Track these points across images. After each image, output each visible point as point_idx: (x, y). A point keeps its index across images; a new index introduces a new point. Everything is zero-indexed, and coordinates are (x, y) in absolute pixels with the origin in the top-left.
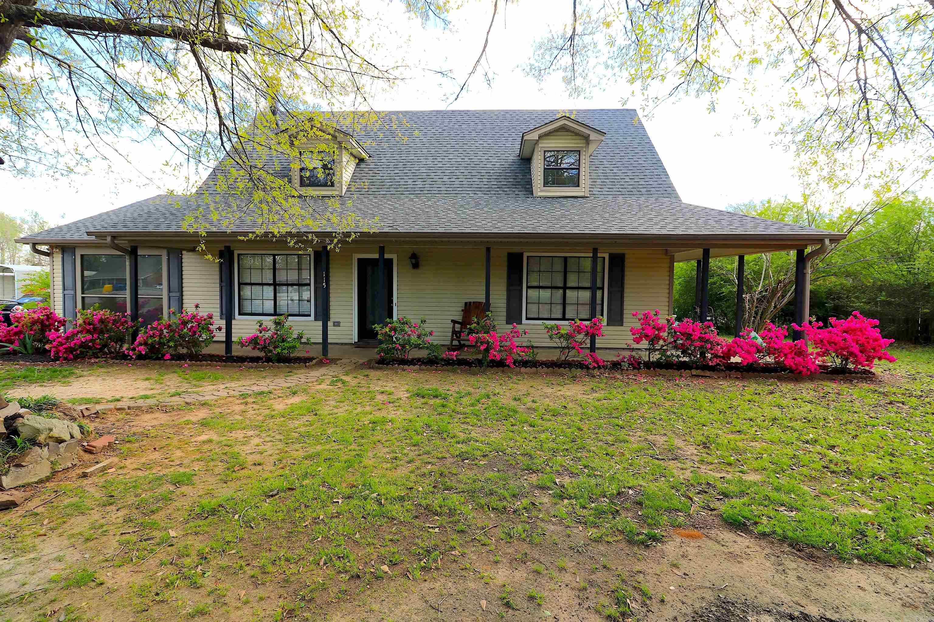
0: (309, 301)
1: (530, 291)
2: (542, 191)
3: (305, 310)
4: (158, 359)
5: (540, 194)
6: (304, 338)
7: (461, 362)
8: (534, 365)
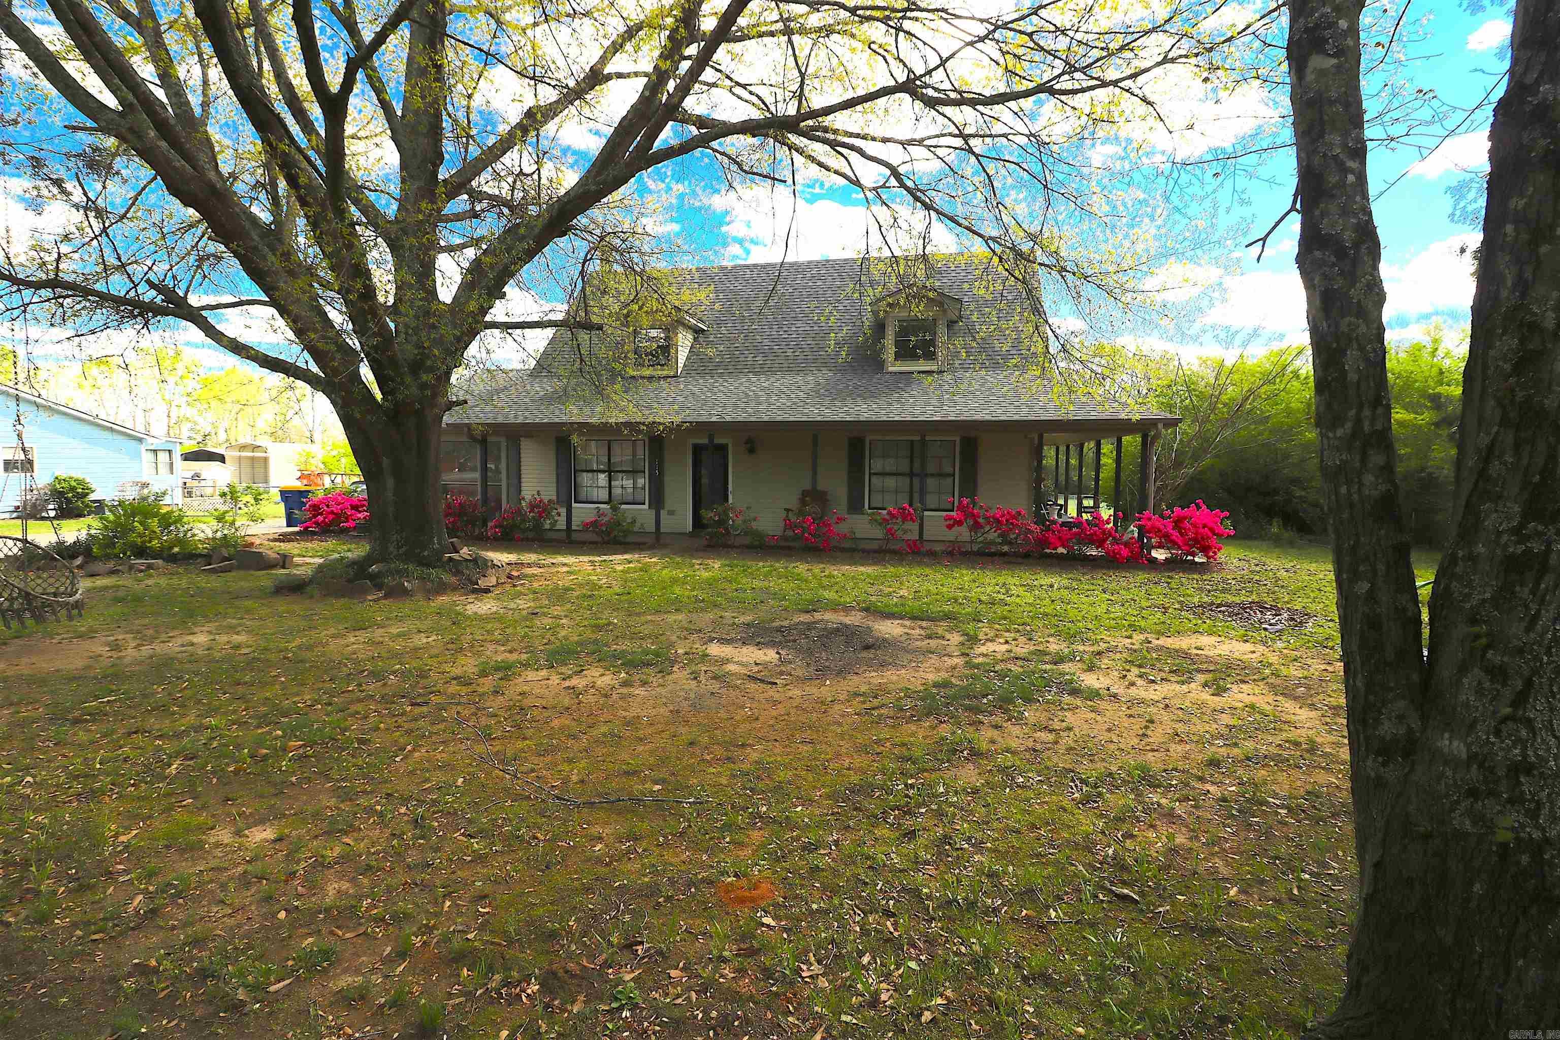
0: (644, 488)
1: (875, 480)
2: (893, 365)
3: (639, 498)
4: (510, 540)
5: (891, 369)
6: (638, 525)
7: (782, 548)
8: (853, 550)
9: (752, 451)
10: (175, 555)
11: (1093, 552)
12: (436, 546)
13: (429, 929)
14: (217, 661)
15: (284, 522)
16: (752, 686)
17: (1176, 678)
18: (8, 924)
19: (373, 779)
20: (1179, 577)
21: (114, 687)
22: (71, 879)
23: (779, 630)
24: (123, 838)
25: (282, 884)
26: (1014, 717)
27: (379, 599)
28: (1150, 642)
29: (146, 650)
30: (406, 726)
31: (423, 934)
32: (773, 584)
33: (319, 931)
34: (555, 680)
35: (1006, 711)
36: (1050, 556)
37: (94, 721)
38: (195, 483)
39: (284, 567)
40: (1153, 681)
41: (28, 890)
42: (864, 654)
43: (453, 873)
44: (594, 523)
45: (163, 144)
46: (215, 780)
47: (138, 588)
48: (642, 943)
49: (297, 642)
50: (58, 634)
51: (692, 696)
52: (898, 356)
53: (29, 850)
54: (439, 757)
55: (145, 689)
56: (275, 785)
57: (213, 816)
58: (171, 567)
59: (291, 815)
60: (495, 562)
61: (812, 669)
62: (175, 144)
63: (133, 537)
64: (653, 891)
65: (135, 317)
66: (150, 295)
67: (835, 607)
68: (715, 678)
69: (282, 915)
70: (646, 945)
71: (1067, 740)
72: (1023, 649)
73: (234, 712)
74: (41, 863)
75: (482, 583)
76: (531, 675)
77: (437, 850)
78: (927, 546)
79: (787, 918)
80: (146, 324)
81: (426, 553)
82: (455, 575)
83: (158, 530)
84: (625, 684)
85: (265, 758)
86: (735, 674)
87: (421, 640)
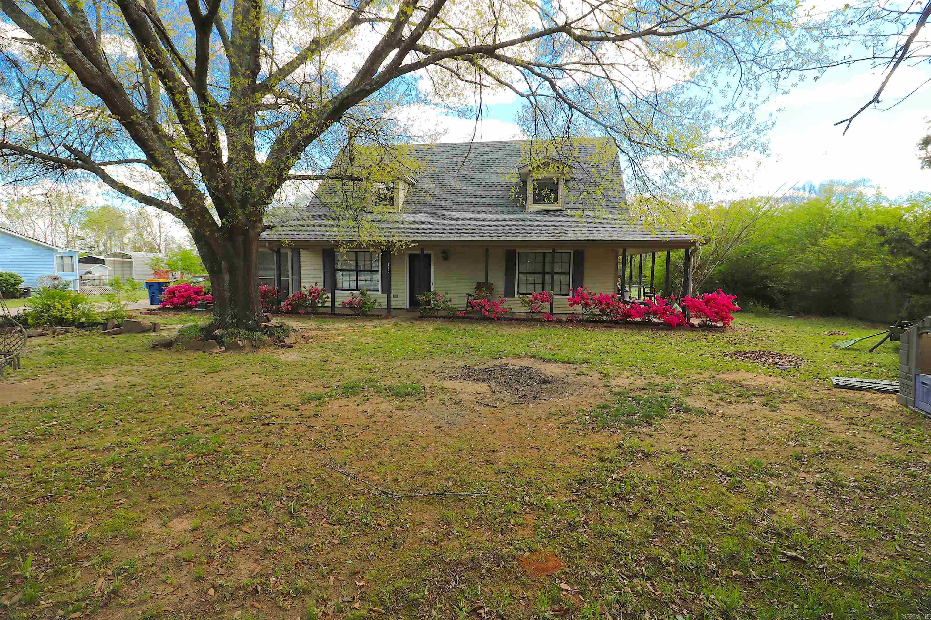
0: (378, 281)
1: (521, 275)
2: (532, 207)
3: (376, 287)
4: (297, 313)
5: (530, 209)
6: (377, 304)
7: (468, 318)
8: (511, 319)
9: (446, 259)
10: (83, 323)
11: (656, 320)
12: (256, 318)
13: (325, 601)
14: (123, 395)
15: (148, 301)
16: (482, 409)
17: (742, 401)
18: (5, 607)
19: (251, 480)
20: (711, 336)
21: (56, 415)
22: (48, 567)
23: (484, 371)
24: (80, 531)
25: (206, 566)
26: (658, 428)
27: (221, 352)
28: (714, 377)
29: (73, 389)
30: (264, 440)
31: (321, 605)
32: (470, 341)
33: (243, 605)
34: (352, 406)
35: (651, 425)
36: (630, 323)
37: (45, 439)
38: (87, 277)
39: (154, 331)
40: (730, 403)
41: (16, 576)
42: (544, 386)
43: (329, 553)
44: (350, 303)
45: (79, 52)
46: (139, 483)
47: (60, 346)
48: (482, 607)
49: (174, 381)
50: (12, 377)
51: (446, 417)
52: (535, 201)
53: (13, 543)
54: (291, 463)
55: (77, 416)
56: (182, 486)
57: (143, 511)
58: (81, 331)
59: (198, 509)
60: (294, 328)
61: (515, 396)
62: (86, 52)
63: (54, 312)
64: (475, 565)
65: (56, 169)
66: (65, 155)
67: (514, 356)
68: (456, 403)
69: (212, 591)
70: (487, 609)
71: (698, 444)
72: (641, 383)
73: (142, 432)
74: (24, 555)
75: (287, 341)
76: (335, 403)
77: (312, 535)
78: (556, 317)
79: (578, 584)
80: (63, 174)
81: (250, 322)
82: (269, 336)
83: (70, 307)
84: (398, 408)
85: (171, 466)
86: (467, 401)
87: (256, 380)
